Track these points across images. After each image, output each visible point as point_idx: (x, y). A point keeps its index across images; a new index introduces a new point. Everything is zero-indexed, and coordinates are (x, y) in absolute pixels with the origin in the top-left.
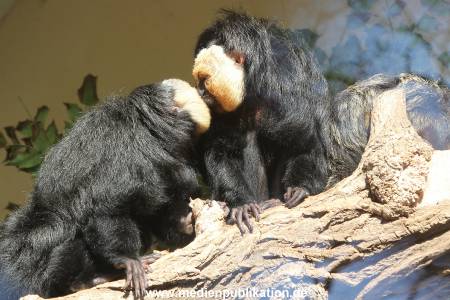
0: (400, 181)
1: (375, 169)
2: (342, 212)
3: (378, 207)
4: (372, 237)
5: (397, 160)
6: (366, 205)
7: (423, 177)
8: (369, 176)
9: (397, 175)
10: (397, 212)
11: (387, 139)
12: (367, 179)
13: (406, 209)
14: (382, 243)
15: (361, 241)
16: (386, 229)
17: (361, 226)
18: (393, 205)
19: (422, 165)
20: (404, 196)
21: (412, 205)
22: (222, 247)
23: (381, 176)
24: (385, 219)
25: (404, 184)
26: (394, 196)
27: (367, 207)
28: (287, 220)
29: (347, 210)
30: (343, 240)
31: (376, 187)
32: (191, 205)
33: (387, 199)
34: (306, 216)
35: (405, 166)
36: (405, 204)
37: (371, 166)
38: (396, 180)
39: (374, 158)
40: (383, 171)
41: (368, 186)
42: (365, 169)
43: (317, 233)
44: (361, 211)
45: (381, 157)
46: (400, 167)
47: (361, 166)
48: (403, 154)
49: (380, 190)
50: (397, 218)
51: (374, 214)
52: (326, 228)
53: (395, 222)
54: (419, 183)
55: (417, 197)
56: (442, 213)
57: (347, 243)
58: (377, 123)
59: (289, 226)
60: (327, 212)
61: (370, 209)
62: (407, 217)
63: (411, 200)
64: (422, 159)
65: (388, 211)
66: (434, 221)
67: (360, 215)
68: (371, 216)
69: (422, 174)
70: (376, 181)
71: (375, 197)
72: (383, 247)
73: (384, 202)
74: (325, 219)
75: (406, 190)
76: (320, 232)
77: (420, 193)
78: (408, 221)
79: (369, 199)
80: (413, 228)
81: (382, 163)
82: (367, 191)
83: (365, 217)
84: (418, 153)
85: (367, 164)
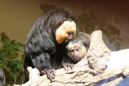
0: (99, 62)
1: (91, 57)
2: (80, 72)
3: (92, 71)
4: (90, 81)
5: (99, 54)
6: (88, 70)
7: (107, 61)
8: (89, 60)
9: (98, 60)
10: (98, 72)
11: (95, 47)
12: (88, 61)
13: (102, 71)
14: (93, 83)
15: (86, 82)
16: (94, 78)
17: (86, 77)
18: (97, 70)
19: (107, 57)
20: (101, 67)
21: (103, 70)
22: (38, 83)
23: (93, 60)
24: (94, 74)
26: (97, 67)
27: (88, 71)
28: (61, 75)
29: (81, 71)
30: (79, 81)
31: (91, 64)
32: (28, 69)
33: (95, 68)
34: (67, 73)
35: (101, 57)
36: (101, 69)
37: (90, 56)
38: (98, 61)
39: (91, 54)
40: (94, 58)
41: (89, 63)
42: (88, 58)
43: (71, 79)
44: (86, 72)
45: (93, 53)
46: (99, 57)
47: (86, 56)
48: (100, 53)
49: (93, 65)
50: (98, 74)
52: (74, 77)
53: (97, 76)
54: (106, 63)
55: (105, 67)
56: (114, 73)
57: (81, 83)
58: (92, 42)
59: (61, 77)
60: (74, 72)
61: (89, 71)
62: (102, 74)
63: (103, 68)
64: (107, 54)
65: (95, 71)
66: (111, 76)
67: (86, 73)
68: (90, 74)
69: (107, 59)
70: (91, 62)
71: (91, 68)
72: (93, 84)
73: (94, 69)
74: (74, 75)
75: (101, 65)
76: (72, 79)
77: (106, 66)
78: (102, 75)
79: (89, 68)
80: (104, 78)
81: (93, 55)
82: (88, 65)
83: (88, 74)
84: (106, 52)
85: (88, 56)
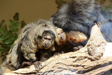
0: (97, 50)
2: (80, 57)
3: (90, 57)
4: (88, 65)
6: (87, 56)
7: (103, 50)
8: (89, 48)
9: (96, 48)
10: (95, 59)
11: (94, 38)
12: (88, 49)
13: (98, 58)
14: (90, 67)
15: (85, 66)
16: (92, 63)
17: (85, 62)
18: (94, 56)
21: (100, 57)
22: (46, 64)
23: (92, 48)
24: (92, 60)
25: (98, 51)
26: (95, 54)
27: (87, 57)
28: (65, 58)
29: (82, 57)
30: (80, 65)
31: (90, 51)
34: (70, 57)
35: (99, 46)
36: (98, 56)
37: (89, 45)
38: (96, 50)
39: (90, 43)
41: (88, 51)
42: (88, 46)
44: (86, 57)
45: (93, 43)
46: (97, 46)
47: (87, 45)
48: (98, 43)
49: (91, 52)
50: (95, 60)
51: (89, 59)
52: (76, 61)
54: (102, 51)
56: (108, 60)
58: (92, 33)
59: (65, 60)
60: (76, 57)
61: (88, 57)
62: (98, 60)
64: (104, 44)
65: (93, 58)
66: (105, 62)
68: (88, 59)
69: (103, 49)
71: (90, 54)
73: (92, 56)
74: (76, 59)
75: (98, 53)
76: (74, 62)
77: (102, 54)
79: (88, 54)
80: (99, 63)
81: (92, 45)
82: (88, 52)
83: (87, 59)
84: (103, 43)
85: (88, 45)
